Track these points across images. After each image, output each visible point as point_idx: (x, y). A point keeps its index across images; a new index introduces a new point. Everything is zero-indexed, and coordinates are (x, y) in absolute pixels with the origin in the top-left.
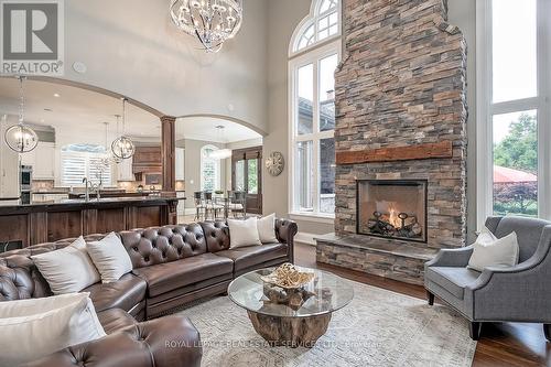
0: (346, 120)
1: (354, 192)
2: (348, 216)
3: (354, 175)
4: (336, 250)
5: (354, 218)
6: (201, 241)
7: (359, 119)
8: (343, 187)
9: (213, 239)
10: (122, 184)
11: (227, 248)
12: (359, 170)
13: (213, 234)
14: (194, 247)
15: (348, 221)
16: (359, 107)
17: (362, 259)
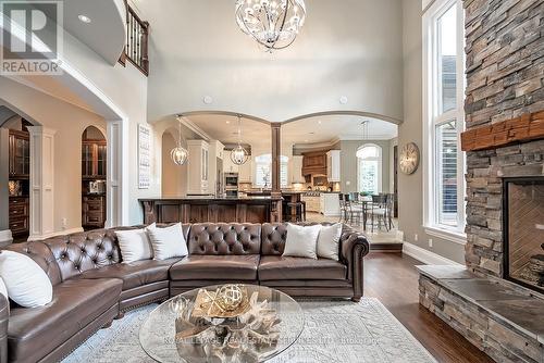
0: (483, 73)
1: (497, 201)
2: (486, 243)
3: (497, 169)
4: (443, 296)
5: (498, 247)
6: (256, 243)
7: (507, 62)
8: (480, 191)
9: (269, 242)
10: (295, 185)
11: (279, 255)
12: (507, 158)
13: (270, 237)
14: (246, 246)
15: (488, 252)
16: (508, 40)
17: (482, 327)
